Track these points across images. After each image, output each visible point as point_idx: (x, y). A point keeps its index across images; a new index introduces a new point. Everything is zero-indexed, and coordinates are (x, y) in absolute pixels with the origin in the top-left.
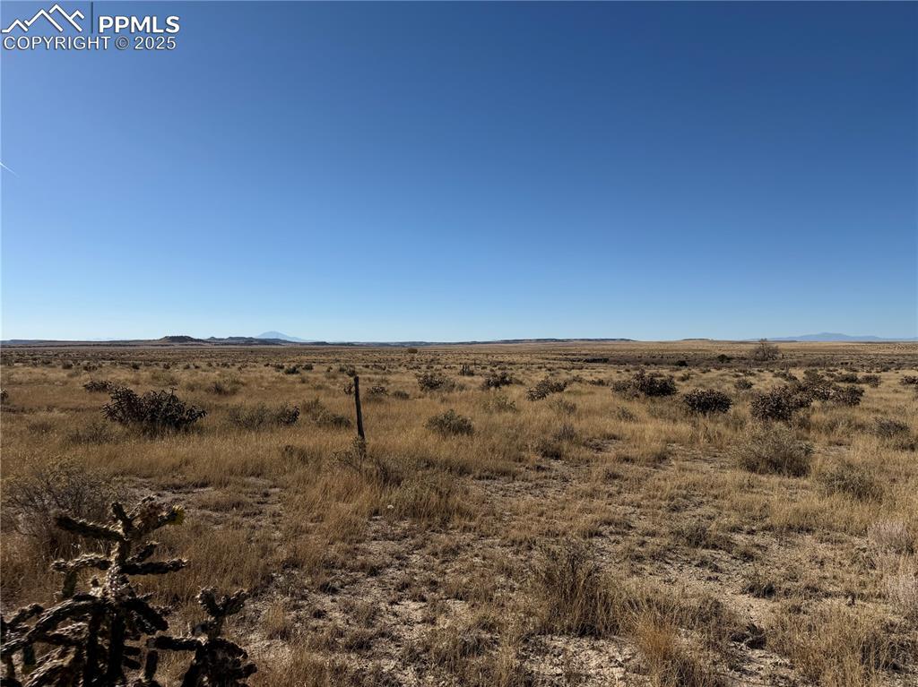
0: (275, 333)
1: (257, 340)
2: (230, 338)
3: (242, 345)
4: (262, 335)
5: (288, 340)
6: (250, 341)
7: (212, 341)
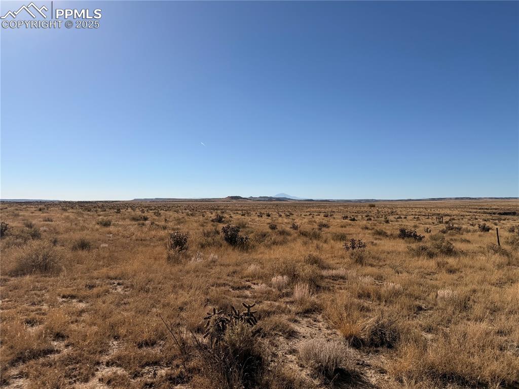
0: (283, 194)
1: (274, 198)
2: (260, 197)
3: (267, 201)
4: (277, 195)
5: (291, 198)
6: (270, 199)
7: (251, 199)
